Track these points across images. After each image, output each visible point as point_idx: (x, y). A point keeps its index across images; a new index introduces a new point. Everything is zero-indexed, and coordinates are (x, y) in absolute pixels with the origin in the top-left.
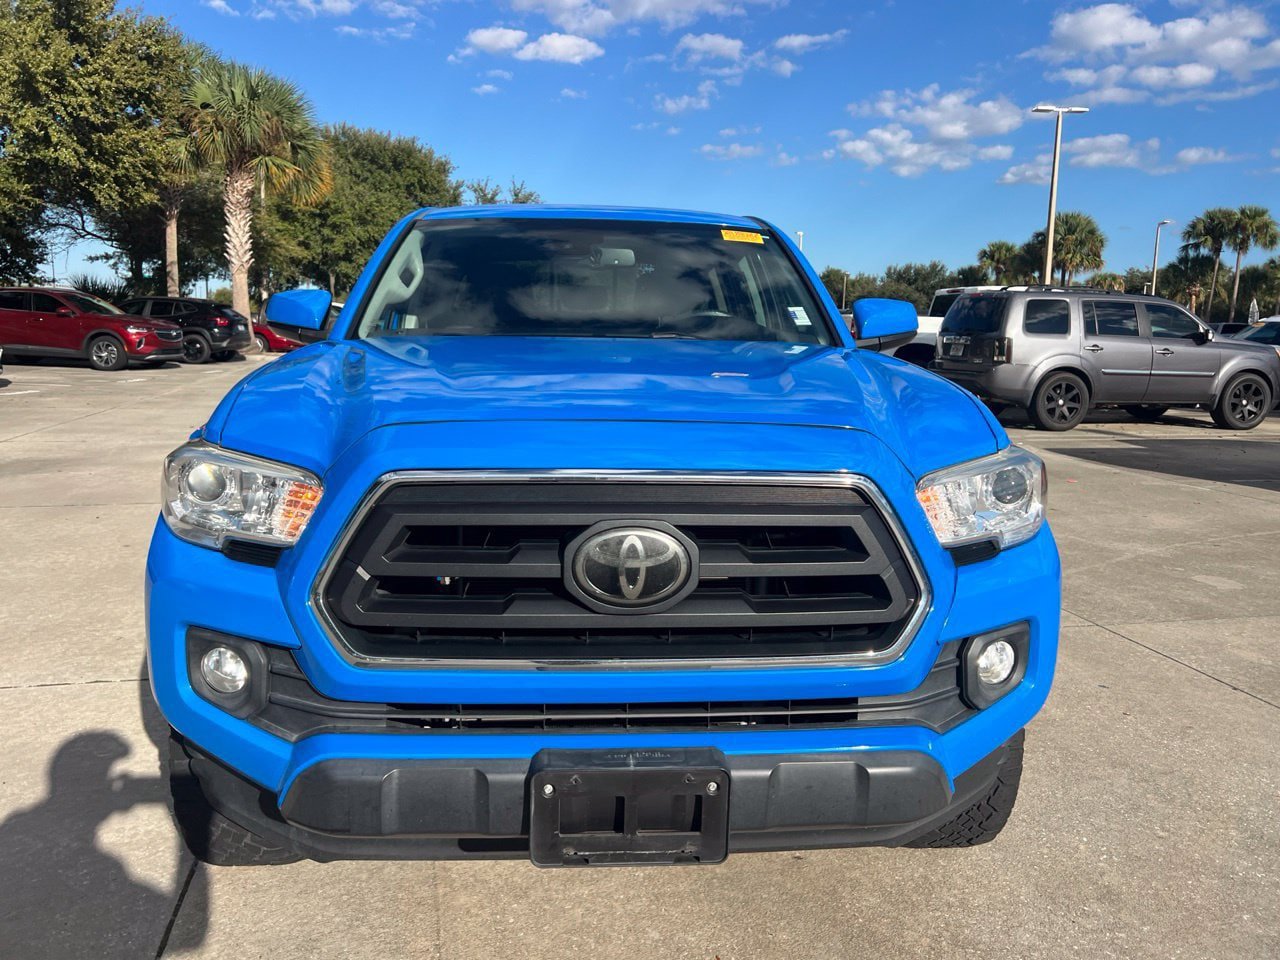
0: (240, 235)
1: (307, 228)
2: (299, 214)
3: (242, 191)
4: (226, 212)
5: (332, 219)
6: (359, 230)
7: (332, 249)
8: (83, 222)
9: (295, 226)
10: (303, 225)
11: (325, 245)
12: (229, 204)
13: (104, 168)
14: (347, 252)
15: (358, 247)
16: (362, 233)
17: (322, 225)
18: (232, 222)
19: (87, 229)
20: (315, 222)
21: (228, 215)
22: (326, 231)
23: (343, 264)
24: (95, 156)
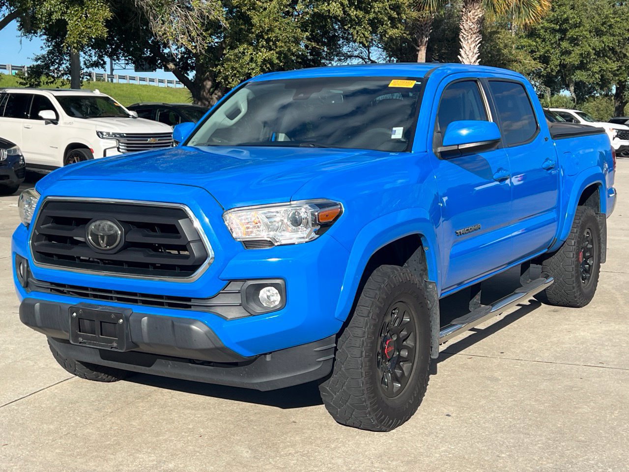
0: (470, 57)
1: (548, 43)
2: (542, 31)
3: (474, 19)
4: (460, 37)
5: (571, 33)
6: (595, 42)
7: (568, 60)
8: (369, 53)
9: (537, 42)
10: (544, 40)
11: (563, 57)
12: (463, 31)
13: (361, 14)
14: (582, 62)
15: (593, 57)
16: (597, 43)
17: (561, 39)
18: (464, 46)
19: (372, 59)
20: (555, 37)
21: (462, 40)
22: (565, 44)
23: (578, 72)
24: (355, 5)
